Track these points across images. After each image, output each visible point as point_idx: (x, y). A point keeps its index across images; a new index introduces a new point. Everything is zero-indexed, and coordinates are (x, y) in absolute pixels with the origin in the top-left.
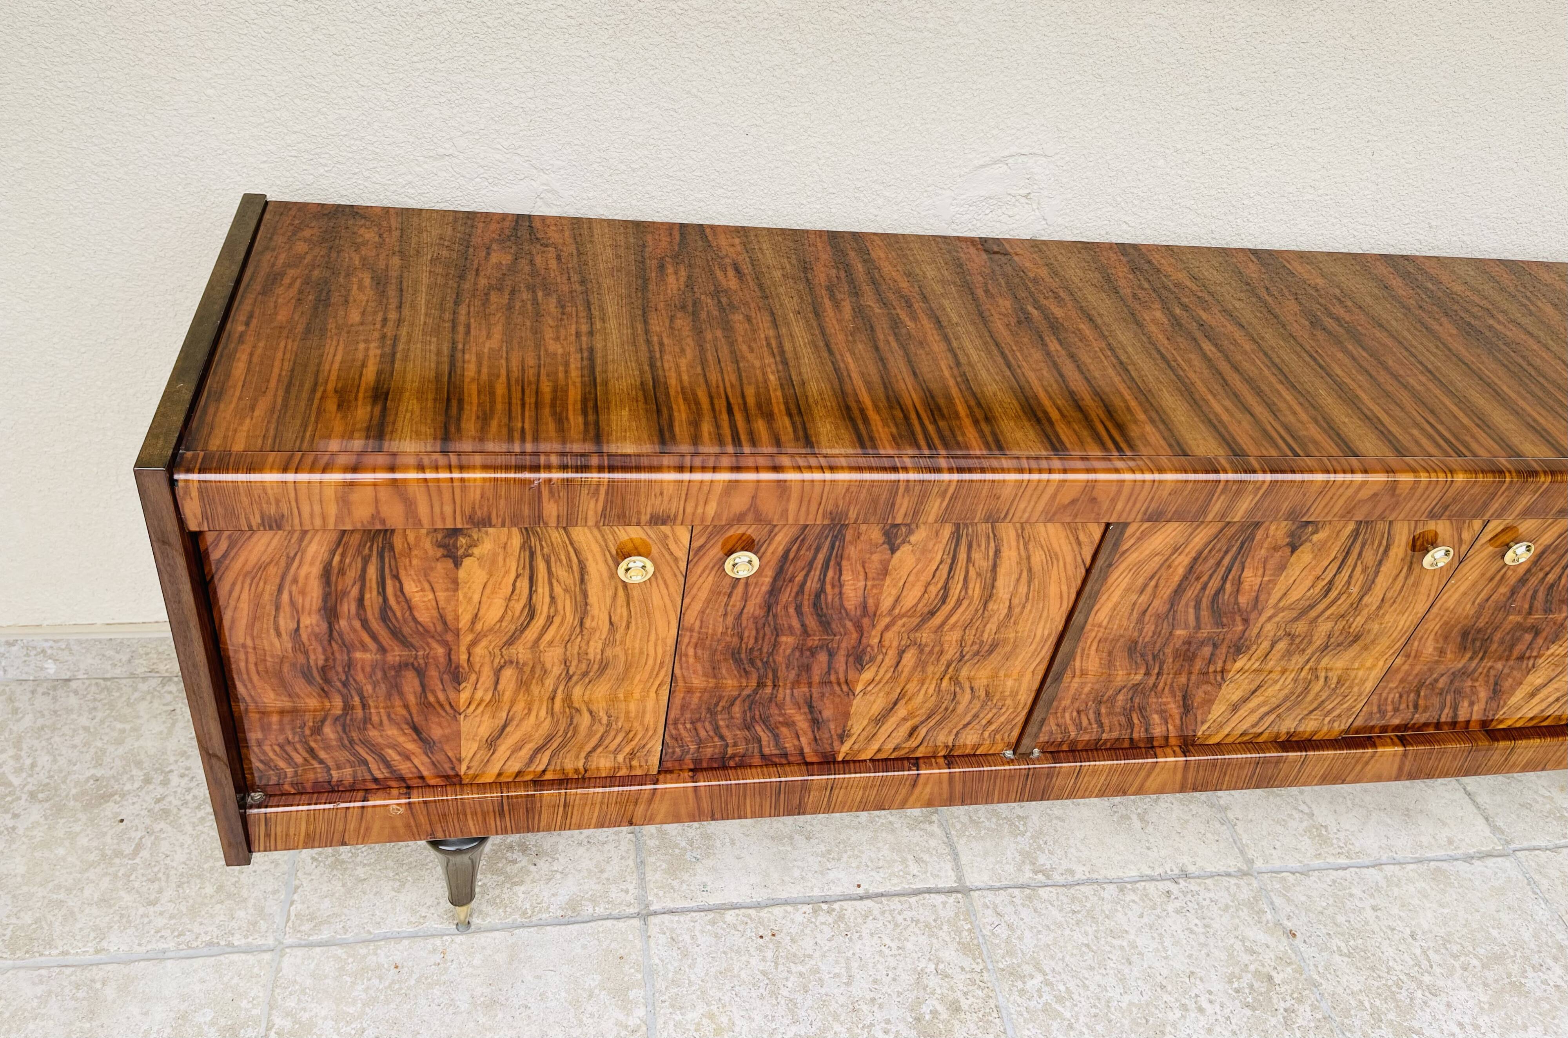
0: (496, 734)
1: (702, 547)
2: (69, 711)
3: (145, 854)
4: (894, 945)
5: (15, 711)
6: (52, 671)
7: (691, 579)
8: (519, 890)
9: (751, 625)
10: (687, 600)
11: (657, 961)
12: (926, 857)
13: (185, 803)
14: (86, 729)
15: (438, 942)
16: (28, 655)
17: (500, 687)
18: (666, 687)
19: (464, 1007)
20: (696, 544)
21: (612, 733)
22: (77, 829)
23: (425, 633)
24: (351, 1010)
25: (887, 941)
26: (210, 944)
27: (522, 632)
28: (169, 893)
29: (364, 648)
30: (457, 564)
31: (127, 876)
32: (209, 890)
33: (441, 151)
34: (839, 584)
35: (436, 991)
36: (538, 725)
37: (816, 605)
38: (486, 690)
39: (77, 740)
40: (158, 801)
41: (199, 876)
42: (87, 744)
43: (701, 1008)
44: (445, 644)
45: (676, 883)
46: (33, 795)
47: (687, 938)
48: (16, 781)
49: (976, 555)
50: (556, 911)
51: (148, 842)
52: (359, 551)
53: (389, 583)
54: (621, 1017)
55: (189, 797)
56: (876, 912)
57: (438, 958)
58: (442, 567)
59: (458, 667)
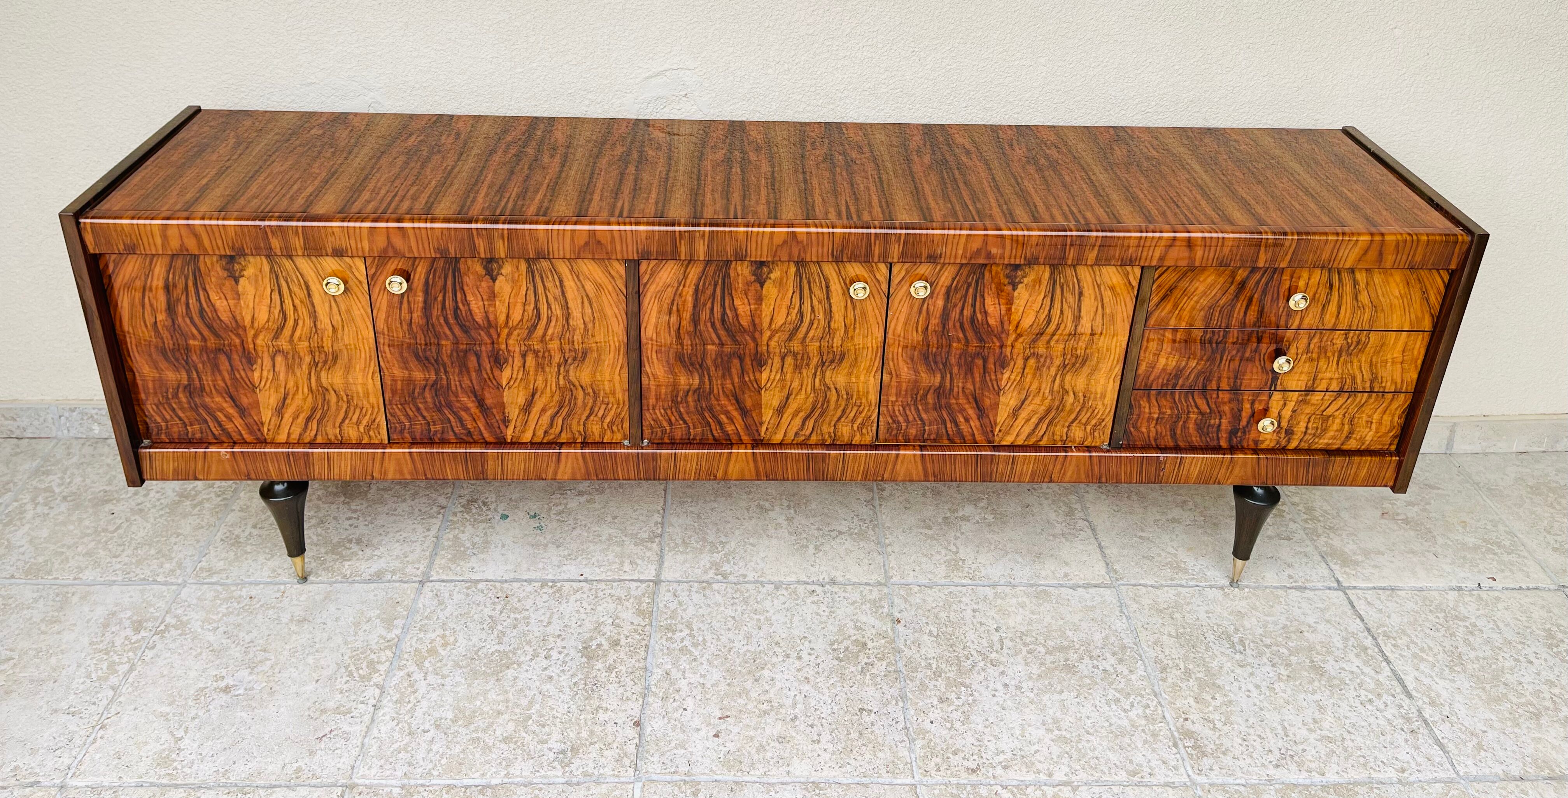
0: (280, 404)
1: (374, 275)
2: (101, 455)
3: (121, 531)
4: (589, 608)
5: (69, 454)
6: (97, 432)
7: (374, 296)
8: (346, 564)
9: (420, 332)
10: (375, 312)
11: (421, 606)
12: (639, 562)
13: (155, 506)
14: (108, 465)
15: (282, 587)
16: (82, 419)
17: (277, 369)
18: (378, 374)
19: (284, 620)
20: (371, 272)
21: (352, 409)
22: (85, 516)
23: (227, 328)
24: (214, 617)
25: (585, 605)
26: (144, 579)
27: (282, 330)
28: (129, 552)
29: (194, 338)
30: (237, 282)
31: (106, 542)
32: (153, 552)
33: (309, 81)
34: (466, 303)
35: (271, 612)
36: (305, 400)
37: (456, 316)
38: (269, 371)
39: (101, 471)
40: (138, 504)
41: (149, 545)
42: (106, 473)
43: (440, 632)
44: (238, 335)
45: (453, 567)
46: (65, 498)
47: (447, 595)
48: (57, 490)
49: (549, 285)
50: (365, 576)
51: (125, 526)
52: (182, 272)
53: (201, 293)
54: (383, 632)
55: (158, 503)
56: (585, 589)
57: (278, 595)
58: (229, 283)
59: (249, 353)
